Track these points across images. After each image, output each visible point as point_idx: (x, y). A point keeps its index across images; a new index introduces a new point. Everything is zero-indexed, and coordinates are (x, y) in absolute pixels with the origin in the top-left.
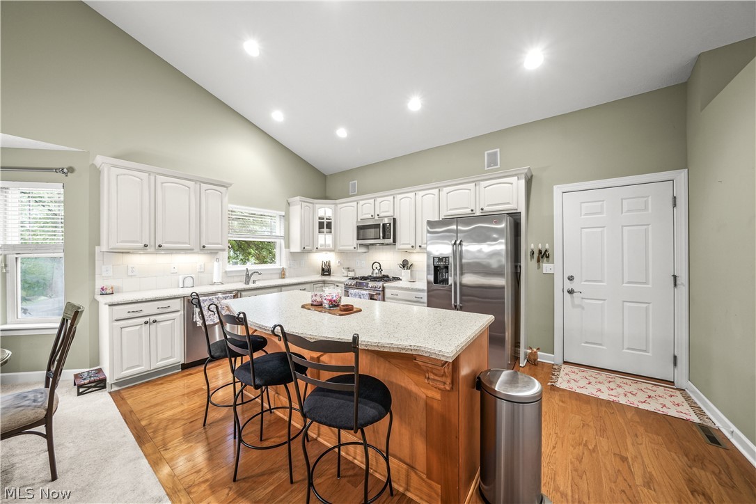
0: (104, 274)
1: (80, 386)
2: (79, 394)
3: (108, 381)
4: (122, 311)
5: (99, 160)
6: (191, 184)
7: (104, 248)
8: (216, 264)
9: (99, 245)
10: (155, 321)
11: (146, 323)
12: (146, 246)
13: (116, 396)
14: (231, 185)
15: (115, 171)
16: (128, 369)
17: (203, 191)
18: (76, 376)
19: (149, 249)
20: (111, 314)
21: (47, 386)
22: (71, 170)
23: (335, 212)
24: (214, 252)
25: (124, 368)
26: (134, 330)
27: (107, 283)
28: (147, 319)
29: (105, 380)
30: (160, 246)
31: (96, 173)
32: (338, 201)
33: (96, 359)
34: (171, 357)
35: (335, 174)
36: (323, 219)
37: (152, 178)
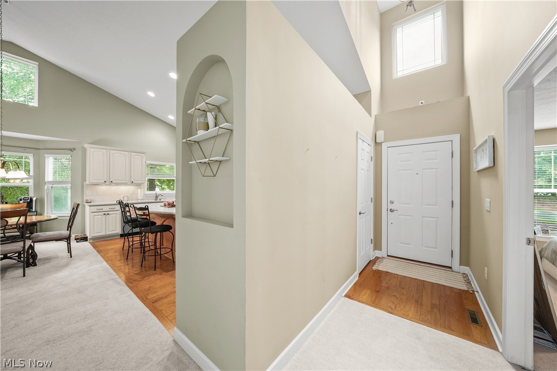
0: (88, 194)
1: (77, 239)
2: (77, 242)
3: (88, 238)
4: (95, 209)
5: (86, 146)
6: (126, 153)
7: (87, 182)
8: (139, 190)
9: (85, 181)
10: (108, 214)
11: (104, 214)
12: (105, 182)
13: (92, 244)
14: (146, 152)
15: (92, 150)
16: (96, 233)
17: (132, 156)
18: (75, 236)
19: (107, 183)
20: (90, 210)
21: (68, 230)
22: (74, 149)
24: (139, 185)
25: (95, 232)
26: (99, 217)
27: (89, 198)
28: (105, 213)
29: (87, 237)
30: (112, 182)
31: (85, 150)
33: (84, 230)
34: (115, 230)
37: (108, 151)
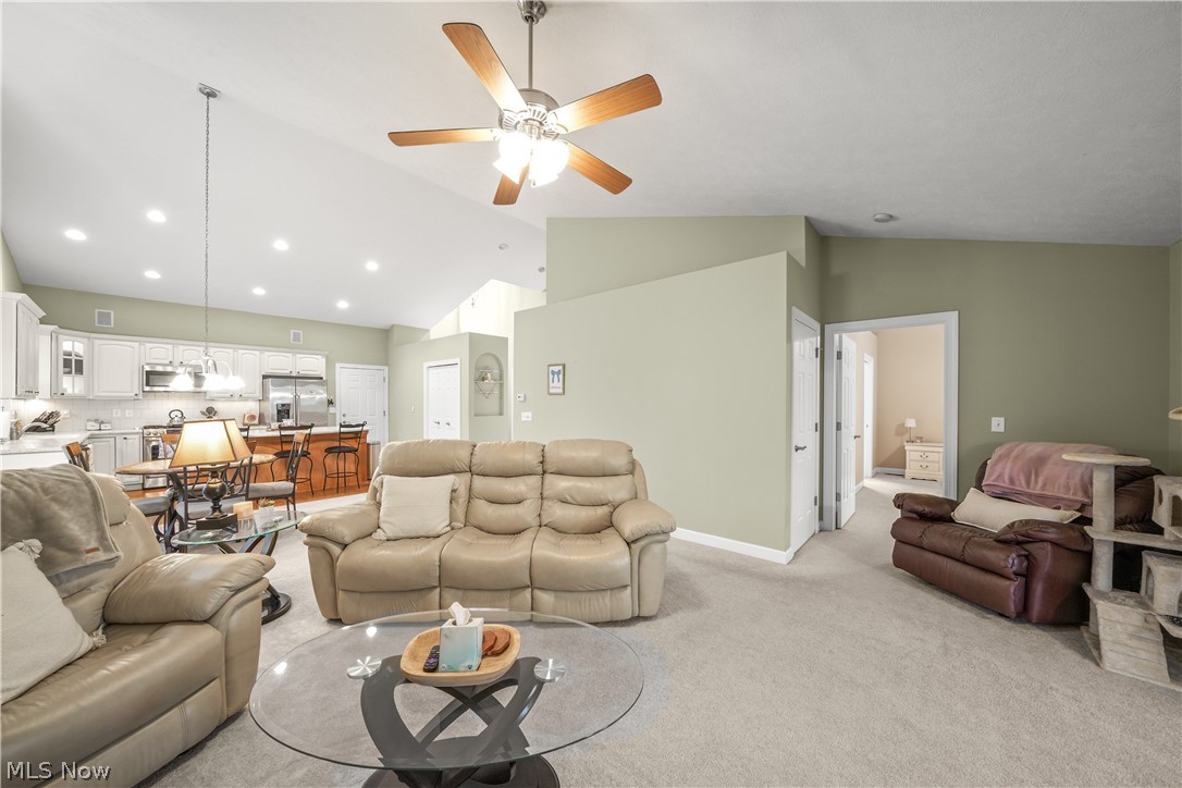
32: (94, 335)
35: (88, 293)
36: (71, 355)
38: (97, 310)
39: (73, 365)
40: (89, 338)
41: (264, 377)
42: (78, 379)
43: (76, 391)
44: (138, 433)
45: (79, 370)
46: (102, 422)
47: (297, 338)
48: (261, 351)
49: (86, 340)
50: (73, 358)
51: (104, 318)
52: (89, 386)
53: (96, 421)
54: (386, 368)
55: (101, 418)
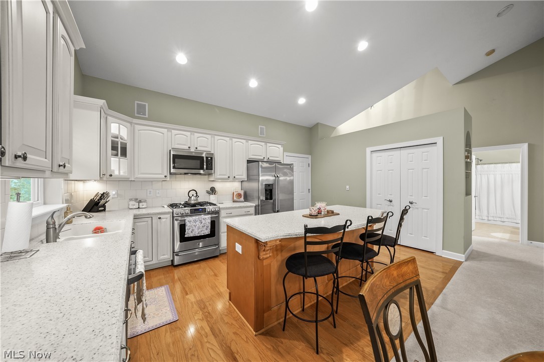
23: (132, 133)
32: (135, 121)
35: (130, 86)
36: (117, 138)
38: (136, 102)
39: (119, 149)
40: (131, 123)
41: (249, 162)
42: (123, 160)
43: (122, 173)
44: (168, 213)
45: (124, 153)
46: (140, 202)
47: (262, 133)
48: (247, 140)
49: (129, 125)
50: (119, 140)
51: (141, 109)
52: (131, 168)
53: (136, 200)
54: (310, 157)
55: (139, 198)
